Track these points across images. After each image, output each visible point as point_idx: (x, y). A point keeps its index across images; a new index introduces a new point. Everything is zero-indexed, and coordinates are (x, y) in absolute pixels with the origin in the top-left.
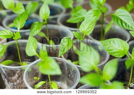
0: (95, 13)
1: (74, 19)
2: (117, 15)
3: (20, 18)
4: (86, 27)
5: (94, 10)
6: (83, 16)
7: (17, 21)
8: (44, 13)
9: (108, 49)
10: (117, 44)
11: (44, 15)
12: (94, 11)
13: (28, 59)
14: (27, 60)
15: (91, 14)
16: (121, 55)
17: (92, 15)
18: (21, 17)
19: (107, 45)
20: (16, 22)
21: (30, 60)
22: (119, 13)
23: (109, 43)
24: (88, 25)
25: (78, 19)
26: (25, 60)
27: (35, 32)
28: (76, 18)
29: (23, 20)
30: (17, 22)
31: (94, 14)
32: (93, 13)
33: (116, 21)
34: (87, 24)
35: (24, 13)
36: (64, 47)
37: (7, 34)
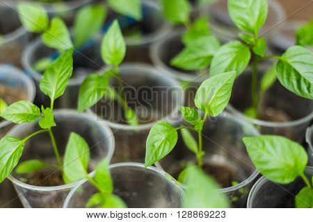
2: (289, 61)
3: (56, 70)
6: (210, 51)
7: (48, 76)
9: (259, 160)
10: (279, 148)
11: (112, 54)
16: (288, 177)
19: (256, 150)
20: (46, 79)
22: (294, 56)
25: (198, 59)
27: (91, 98)
28: (193, 57)
29: (62, 77)
30: (50, 81)
32: (231, 53)
33: (285, 76)
36: (157, 145)
37: (26, 112)
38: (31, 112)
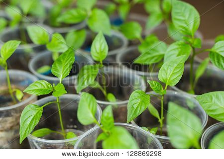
0: (180, 48)
1: (145, 58)
2: (217, 51)
3: (62, 60)
4: (169, 72)
5: (179, 43)
6: (162, 53)
7: (57, 65)
8: (98, 51)
9: (209, 109)
10: (222, 100)
11: (98, 53)
12: (179, 45)
13: (73, 125)
14: (71, 126)
15: (174, 50)
17: (177, 52)
18: (64, 59)
19: (207, 103)
20: (56, 67)
21: (75, 126)
22: (219, 48)
23: (209, 99)
24: (172, 69)
25: (153, 57)
26: (68, 126)
27: (86, 82)
28: (149, 56)
29: (67, 65)
30: (58, 68)
31: (180, 50)
32: (177, 49)
33: (216, 60)
34: (169, 67)
35: (68, 52)
36: (135, 106)
37: (43, 88)
38: (46, 88)
